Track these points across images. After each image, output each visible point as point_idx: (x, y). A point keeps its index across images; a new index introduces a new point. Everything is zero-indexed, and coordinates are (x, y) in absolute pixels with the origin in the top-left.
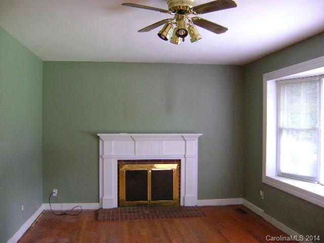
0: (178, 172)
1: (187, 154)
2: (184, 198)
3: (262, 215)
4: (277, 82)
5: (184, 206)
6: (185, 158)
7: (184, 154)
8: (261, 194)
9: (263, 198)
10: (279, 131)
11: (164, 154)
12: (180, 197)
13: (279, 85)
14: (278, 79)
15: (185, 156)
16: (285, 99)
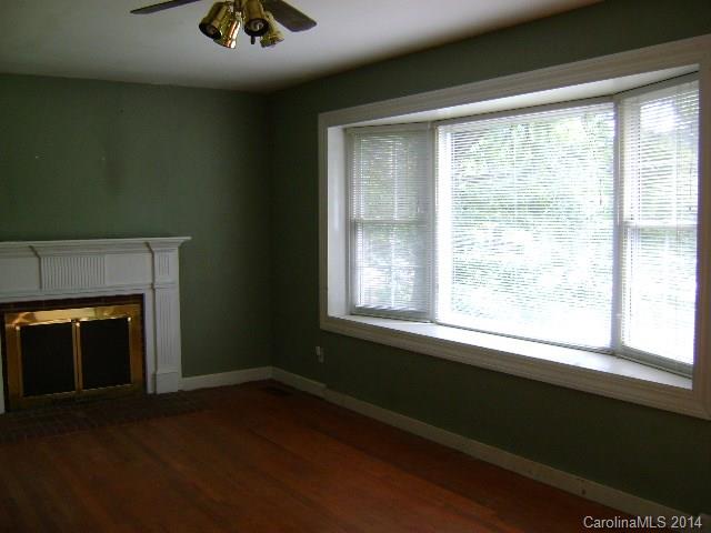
0: (139, 322)
1: (157, 280)
2: (155, 375)
3: (321, 394)
4: (345, 130)
5: (155, 394)
6: (154, 290)
7: (150, 281)
8: (319, 353)
9: (322, 360)
10: (351, 227)
11: (108, 284)
12: (144, 375)
13: (350, 137)
14: (348, 126)
15: (152, 285)
16: (362, 164)
